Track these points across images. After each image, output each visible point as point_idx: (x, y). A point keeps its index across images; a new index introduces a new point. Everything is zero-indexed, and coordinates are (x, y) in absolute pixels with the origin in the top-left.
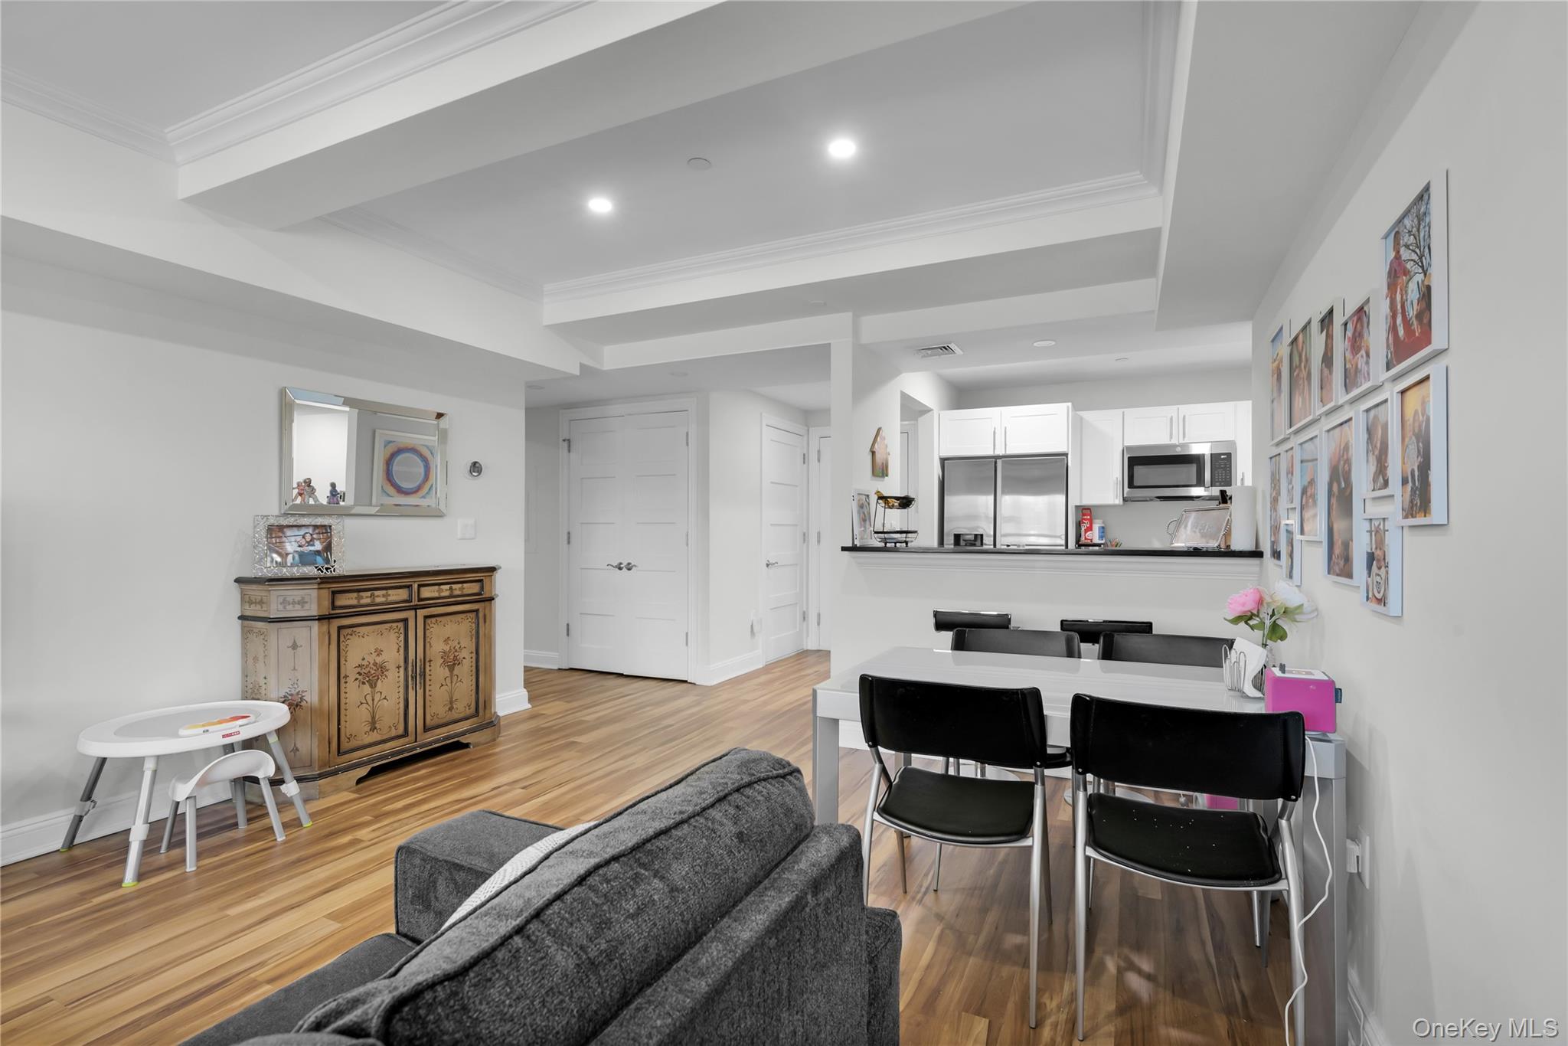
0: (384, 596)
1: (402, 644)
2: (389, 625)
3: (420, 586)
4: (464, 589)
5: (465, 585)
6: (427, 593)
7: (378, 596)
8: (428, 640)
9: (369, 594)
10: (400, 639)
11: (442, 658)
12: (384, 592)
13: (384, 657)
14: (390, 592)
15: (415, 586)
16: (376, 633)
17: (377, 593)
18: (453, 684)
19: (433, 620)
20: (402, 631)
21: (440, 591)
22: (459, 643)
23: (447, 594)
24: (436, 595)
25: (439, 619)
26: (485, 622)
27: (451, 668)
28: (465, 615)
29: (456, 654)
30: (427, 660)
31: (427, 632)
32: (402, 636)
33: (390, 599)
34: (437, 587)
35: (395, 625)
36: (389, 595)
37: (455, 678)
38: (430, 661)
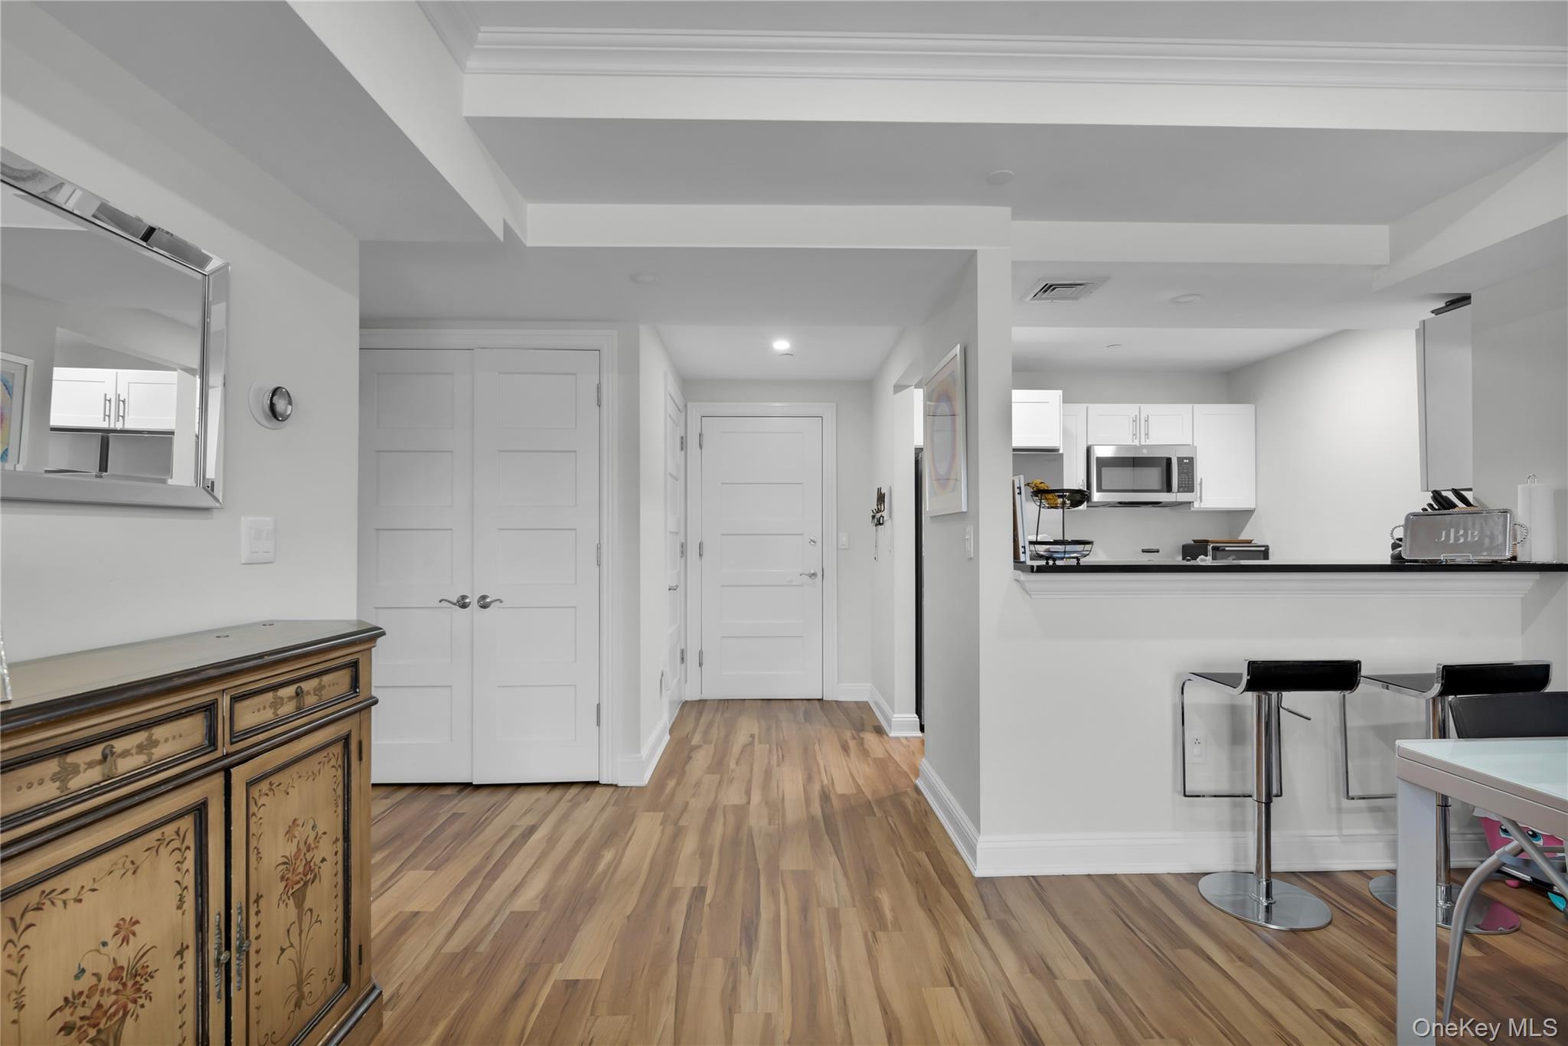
0: (141, 748)
1: (190, 880)
2: (156, 834)
3: (235, 699)
4: (323, 687)
5: (326, 679)
6: (250, 715)
7: (125, 754)
8: (253, 843)
9: (96, 752)
10: (185, 866)
11: (282, 878)
12: (140, 737)
13: (145, 936)
14: (159, 732)
15: (225, 702)
16: (118, 873)
17: (120, 745)
18: (303, 936)
19: (264, 786)
20: (190, 841)
21: (276, 704)
22: (314, 827)
23: (288, 708)
24: (268, 715)
25: (275, 779)
26: (360, 759)
27: (299, 897)
28: (324, 753)
29: (309, 856)
30: (253, 897)
31: (253, 820)
32: (190, 855)
33: (160, 752)
34: (270, 695)
35: (169, 830)
36: (156, 744)
37: (307, 918)
38: (259, 897)
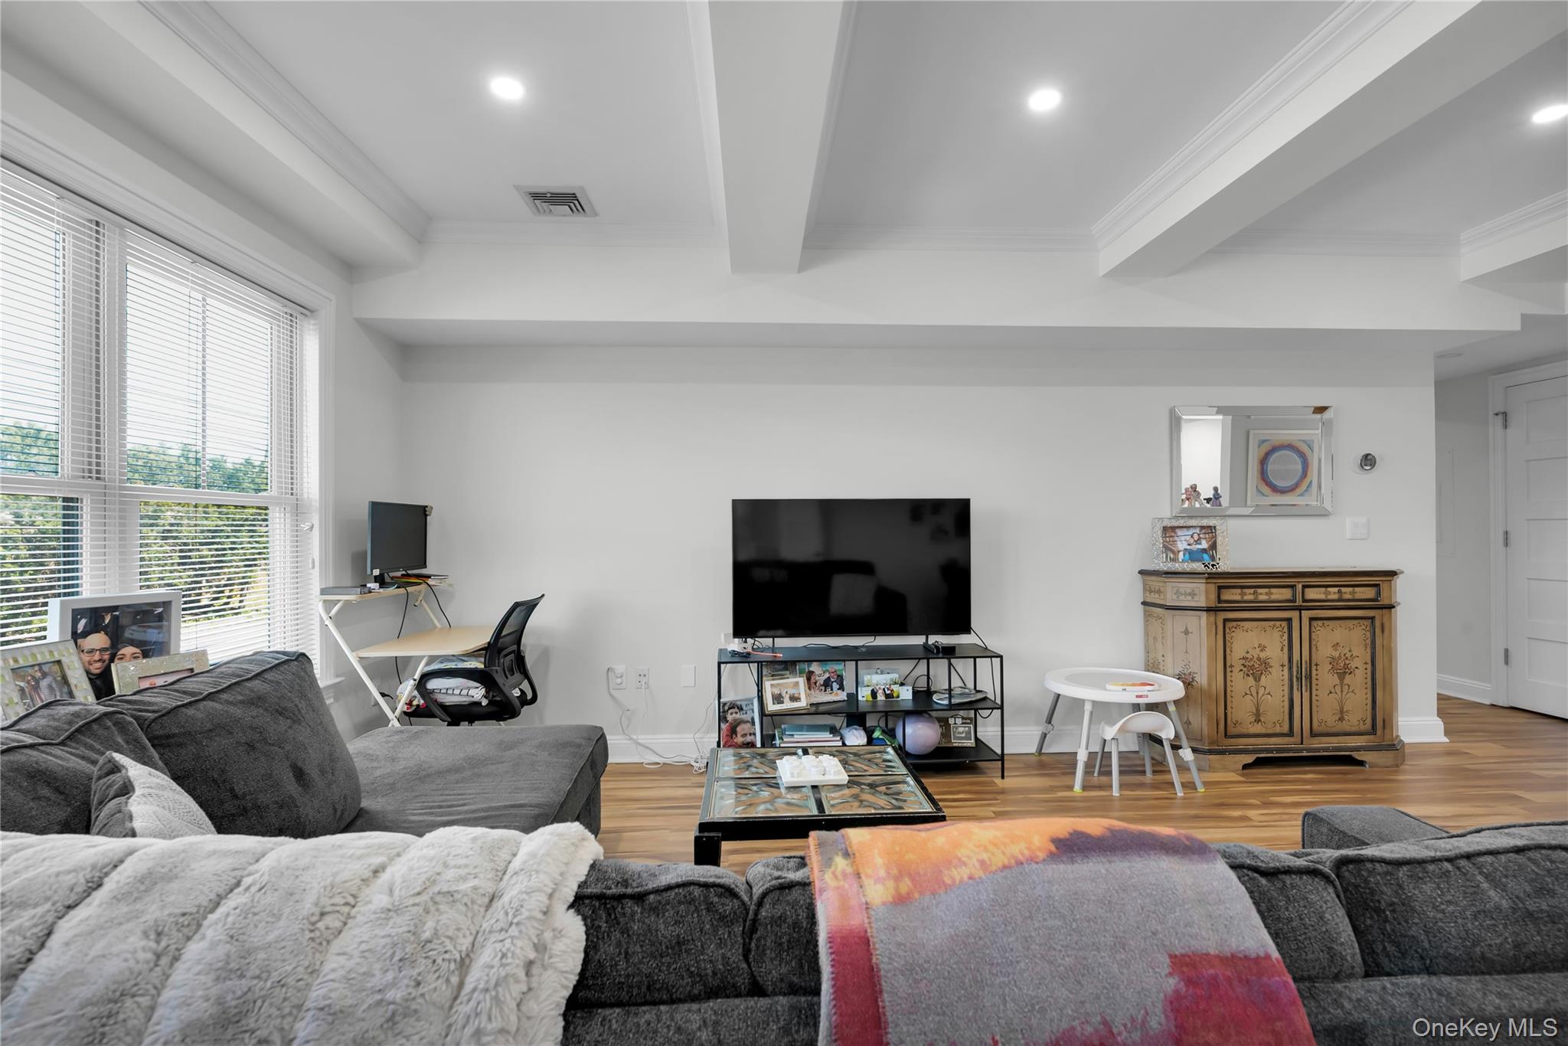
0: (1266, 594)
1: (1286, 643)
2: (1273, 623)
3: (1304, 587)
4: (1355, 593)
5: (1357, 589)
6: (1312, 594)
7: (1261, 594)
8: (1314, 643)
9: (1252, 591)
10: (1284, 638)
11: (1331, 663)
12: (1267, 590)
13: (1268, 653)
14: (1273, 590)
15: (1299, 587)
16: (1259, 629)
17: (1260, 591)
18: (1344, 694)
19: (1320, 623)
20: (1286, 630)
21: (1327, 593)
22: (1351, 651)
23: (1335, 597)
24: (1323, 597)
25: (1327, 623)
26: (1383, 632)
27: (1342, 676)
28: (1357, 622)
29: (1347, 662)
30: (1314, 663)
31: (1313, 635)
32: (1286, 635)
33: (1273, 597)
34: (1323, 589)
35: (1279, 624)
36: (1272, 594)
37: (1346, 687)
38: (1317, 665)
